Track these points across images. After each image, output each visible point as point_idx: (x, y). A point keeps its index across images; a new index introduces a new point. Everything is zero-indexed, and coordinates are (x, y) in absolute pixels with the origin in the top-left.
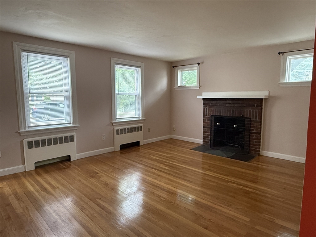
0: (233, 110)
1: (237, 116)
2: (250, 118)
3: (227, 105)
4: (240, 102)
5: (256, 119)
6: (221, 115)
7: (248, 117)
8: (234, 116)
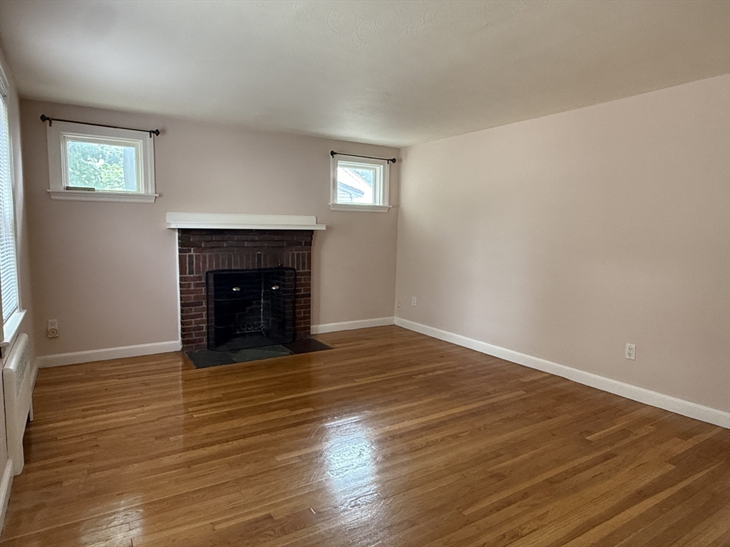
0: (259, 255)
1: (269, 266)
2: (294, 269)
3: (246, 245)
4: (276, 238)
5: (303, 268)
6: (233, 268)
7: (290, 266)
8: (263, 267)
